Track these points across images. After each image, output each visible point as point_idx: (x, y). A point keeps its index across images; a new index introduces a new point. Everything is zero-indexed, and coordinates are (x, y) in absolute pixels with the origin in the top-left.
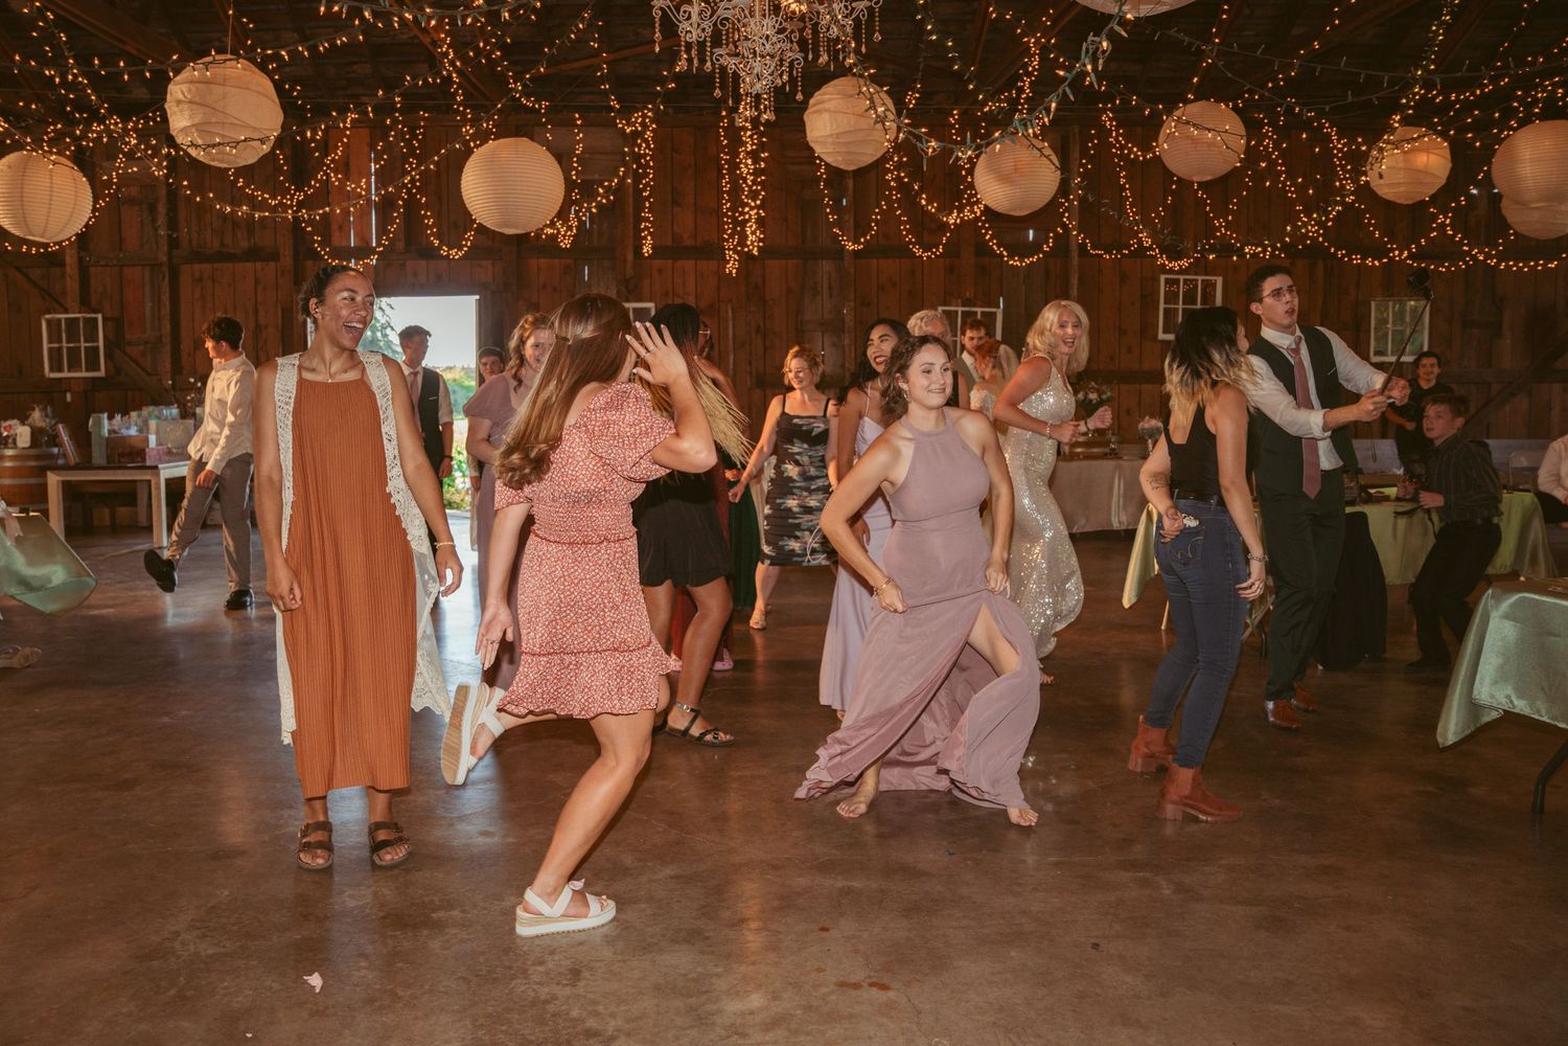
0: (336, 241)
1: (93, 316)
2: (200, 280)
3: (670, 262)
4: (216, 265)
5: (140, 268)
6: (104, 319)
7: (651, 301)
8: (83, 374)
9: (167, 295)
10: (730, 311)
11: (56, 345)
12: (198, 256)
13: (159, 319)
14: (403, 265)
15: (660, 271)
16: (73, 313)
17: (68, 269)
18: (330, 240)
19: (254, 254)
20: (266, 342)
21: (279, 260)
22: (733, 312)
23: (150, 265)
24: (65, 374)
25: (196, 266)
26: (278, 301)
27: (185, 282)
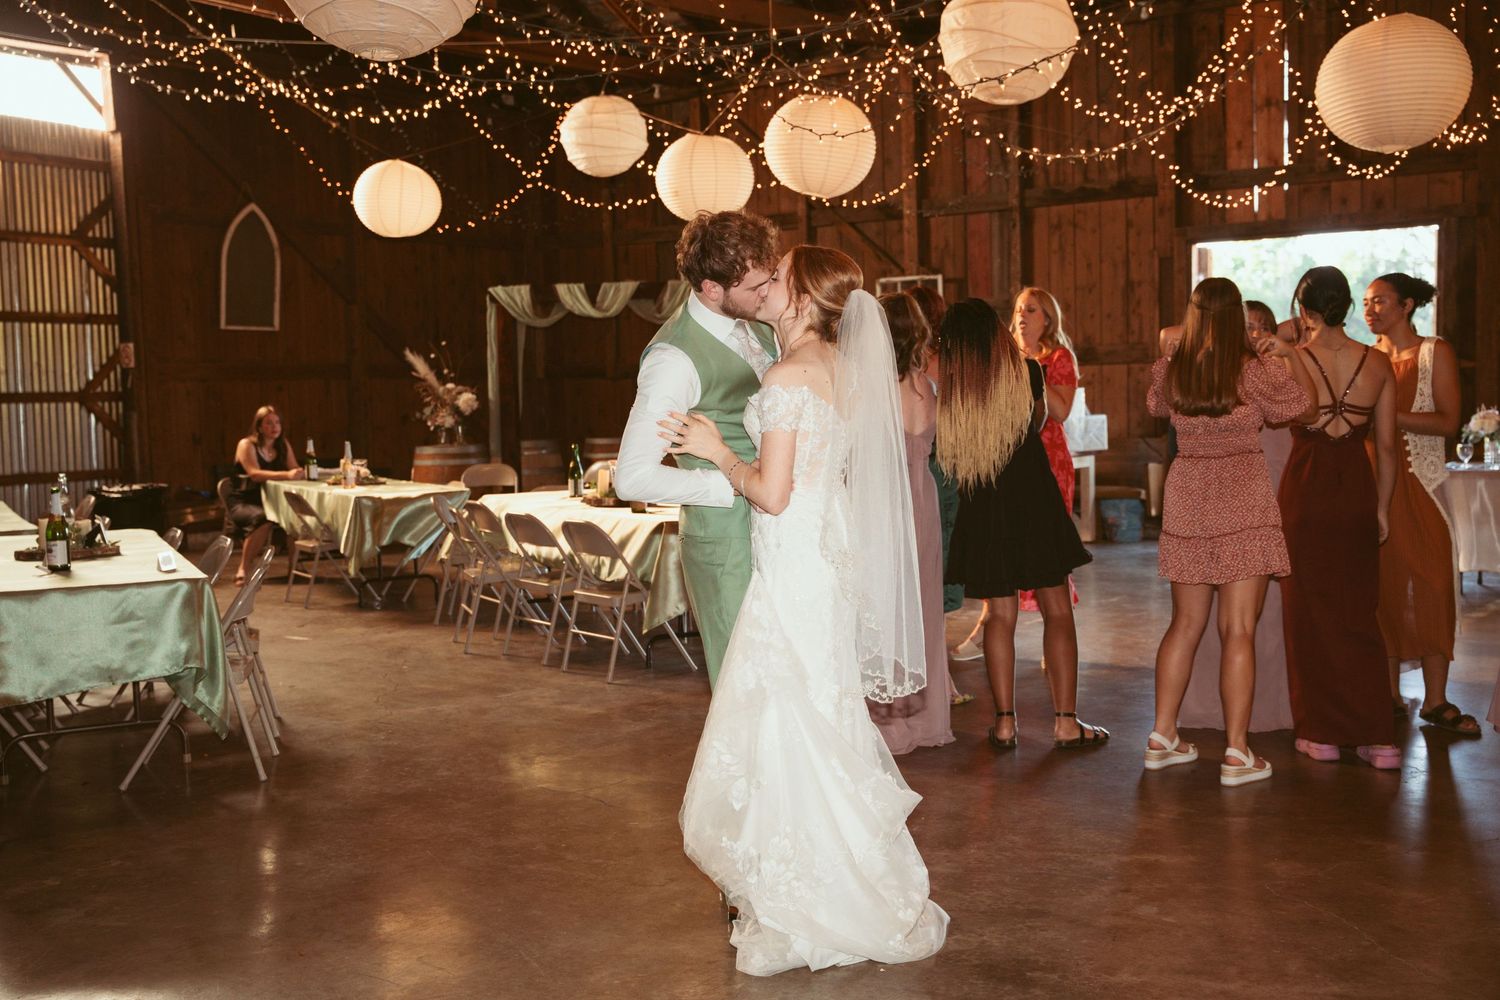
0: (1235, 162)
1: (932, 277)
2: (1058, 226)
4: (1077, 206)
5: (987, 215)
6: (945, 281)
9: (1018, 247)
12: (1057, 197)
13: (1009, 278)
14: (1327, 189)
16: (911, 274)
17: (906, 222)
18: (1225, 163)
19: (1125, 188)
20: (1139, 303)
21: (1155, 194)
23: (999, 211)
25: (1055, 209)
26: (1155, 248)
27: (1040, 229)
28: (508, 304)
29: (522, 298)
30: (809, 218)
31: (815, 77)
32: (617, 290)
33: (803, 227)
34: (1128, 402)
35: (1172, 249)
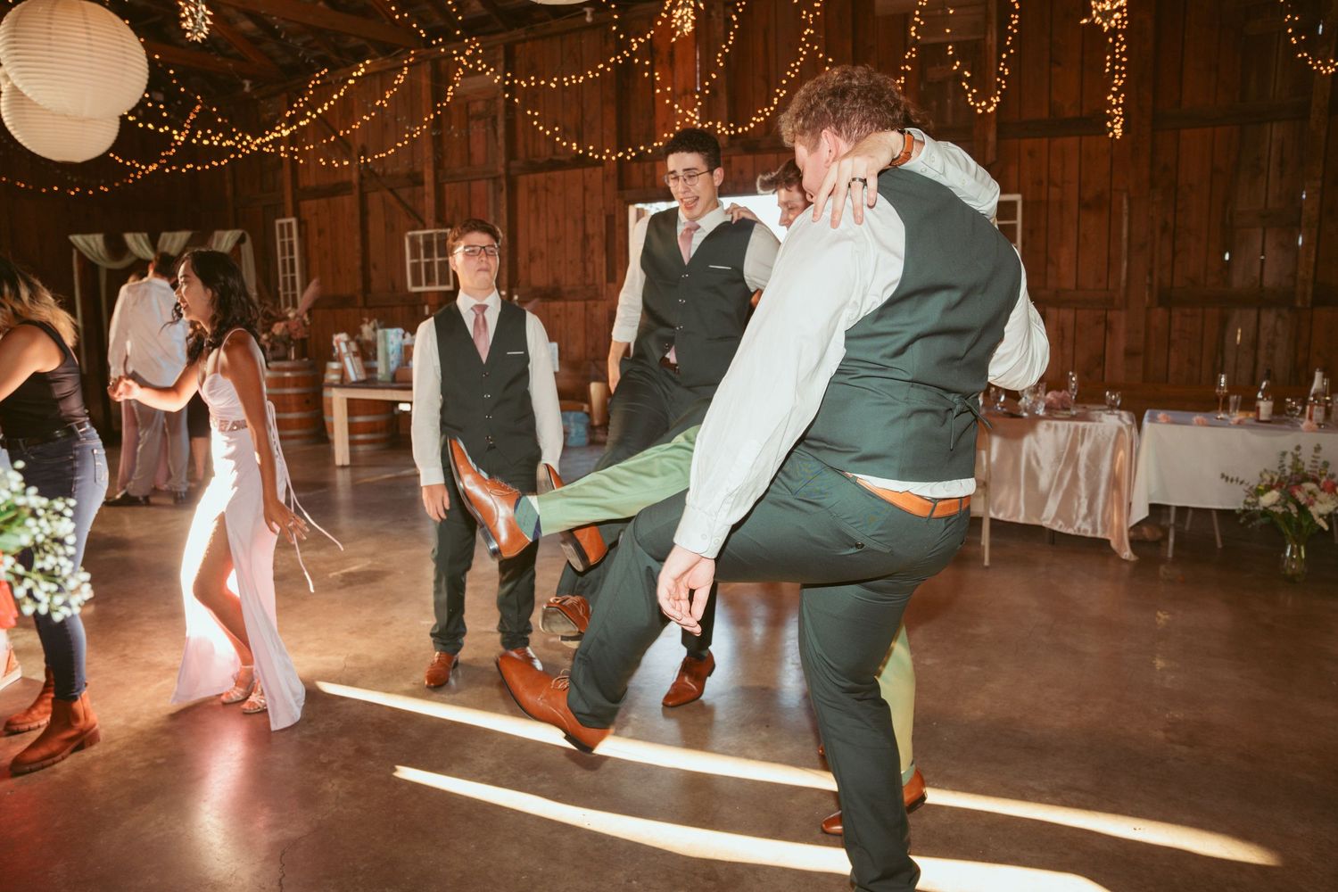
1: (444, 231)
2: (535, 191)
3: (1046, 140)
4: (549, 174)
5: (484, 181)
7: (1018, 192)
8: (437, 288)
9: (505, 207)
10: (1125, 201)
11: (415, 261)
12: (533, 167)
15: (1031, 153)
16: (430, 228)
17: (426, 188)
18: (654, 140)
19: (582, 160)
21: (603, 164)
22: (1130, 204)
23: (495, 178)
24: (423, 288)
25: (532, 176)
26: (604, 208)
27: (522, 193)
28: (86, 250)
29: (97, 245)
30: (361, 185)
31: (360, 74)
32: (173, 239)
33: (356, 192)
34: (586, 331)
35: (614, 208)
